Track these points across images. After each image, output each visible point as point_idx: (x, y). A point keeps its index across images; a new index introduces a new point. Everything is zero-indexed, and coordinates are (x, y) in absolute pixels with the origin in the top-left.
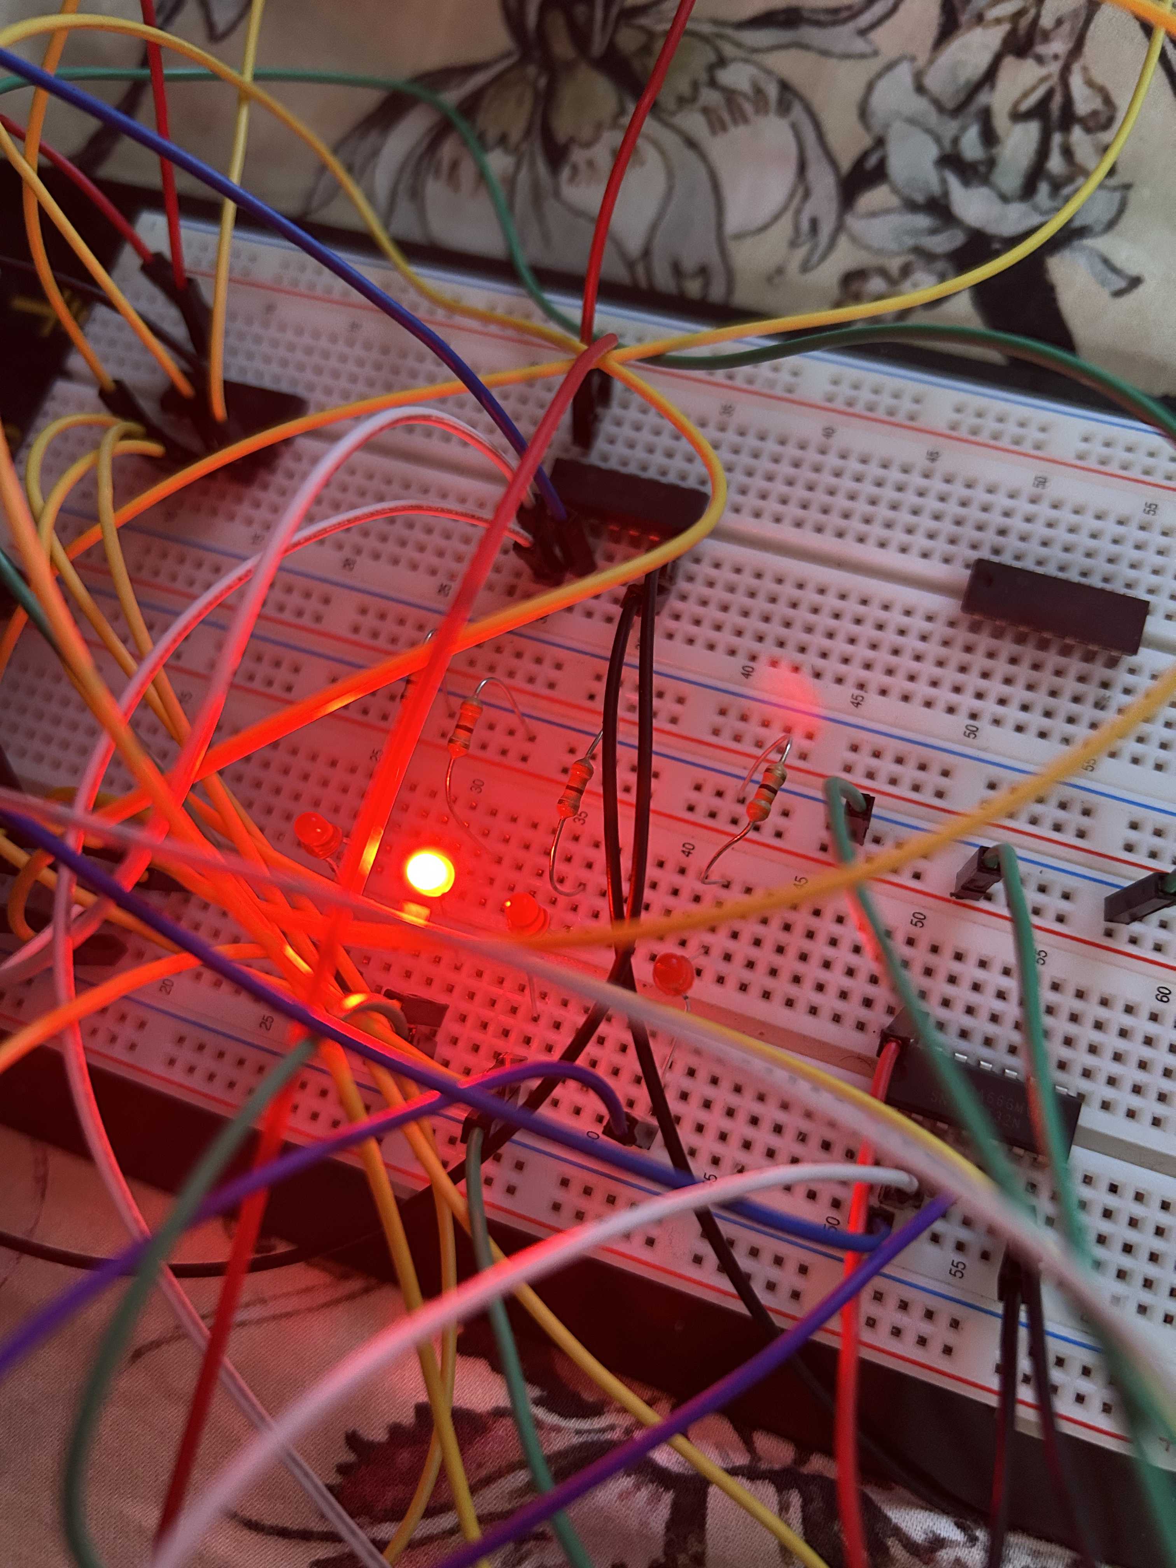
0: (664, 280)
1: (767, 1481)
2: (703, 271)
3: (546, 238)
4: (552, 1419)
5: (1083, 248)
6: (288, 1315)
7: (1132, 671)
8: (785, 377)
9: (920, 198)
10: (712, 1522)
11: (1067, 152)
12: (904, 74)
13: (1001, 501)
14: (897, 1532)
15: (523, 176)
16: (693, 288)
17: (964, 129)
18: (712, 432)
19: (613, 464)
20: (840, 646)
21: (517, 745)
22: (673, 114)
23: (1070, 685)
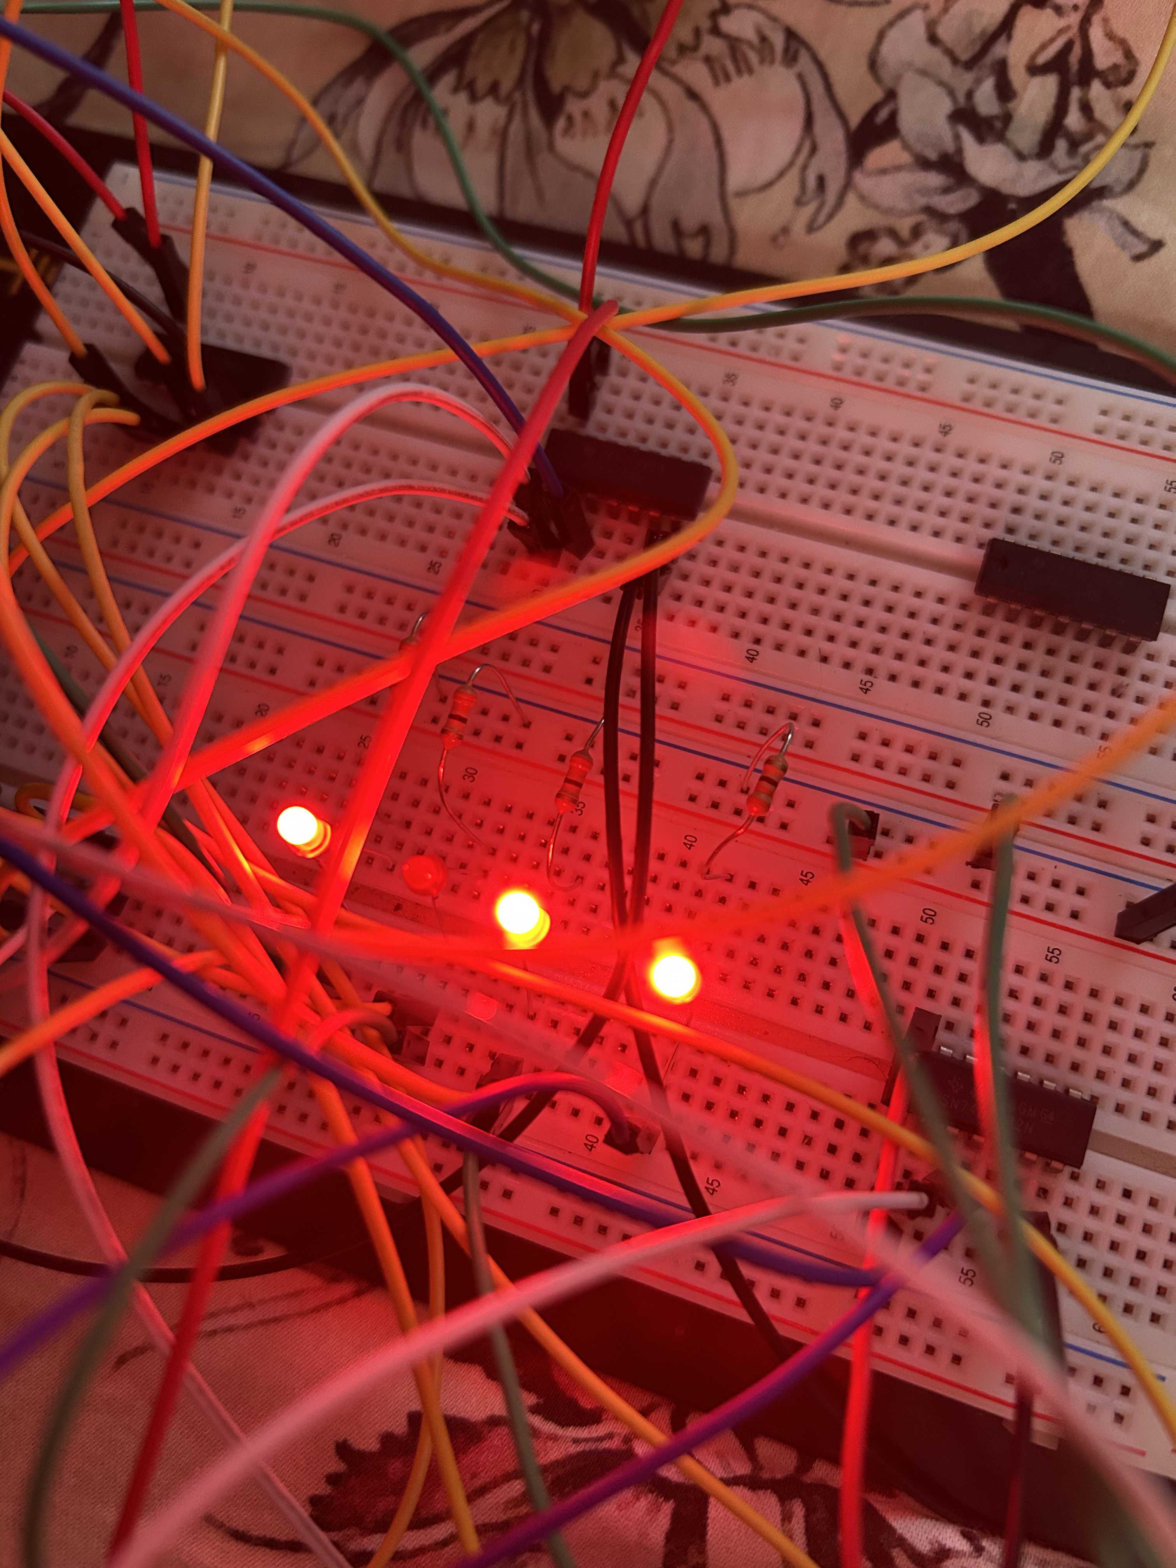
0: (663, 240)
1: (769, 1491)
2: (704, 231)
3: (539, 193)
4: (548, 1427)
5: (1102, 210)
6: (276, 1320)
7: (1150, 657)
8: (790, 344)
9: (933, 155)
10: (711, 1532)
11: (1086, 108)
12: (916, 23)
13: (1016, 477)
14: (902, 1542)
15: (516, 127)
16: (694, 248)
17: (978, 81)
18: (714, 401)
19: (610, 436)
20: (846, 630)
21: (513, 731)
22: (674, 63)
23: (1086, 672)
